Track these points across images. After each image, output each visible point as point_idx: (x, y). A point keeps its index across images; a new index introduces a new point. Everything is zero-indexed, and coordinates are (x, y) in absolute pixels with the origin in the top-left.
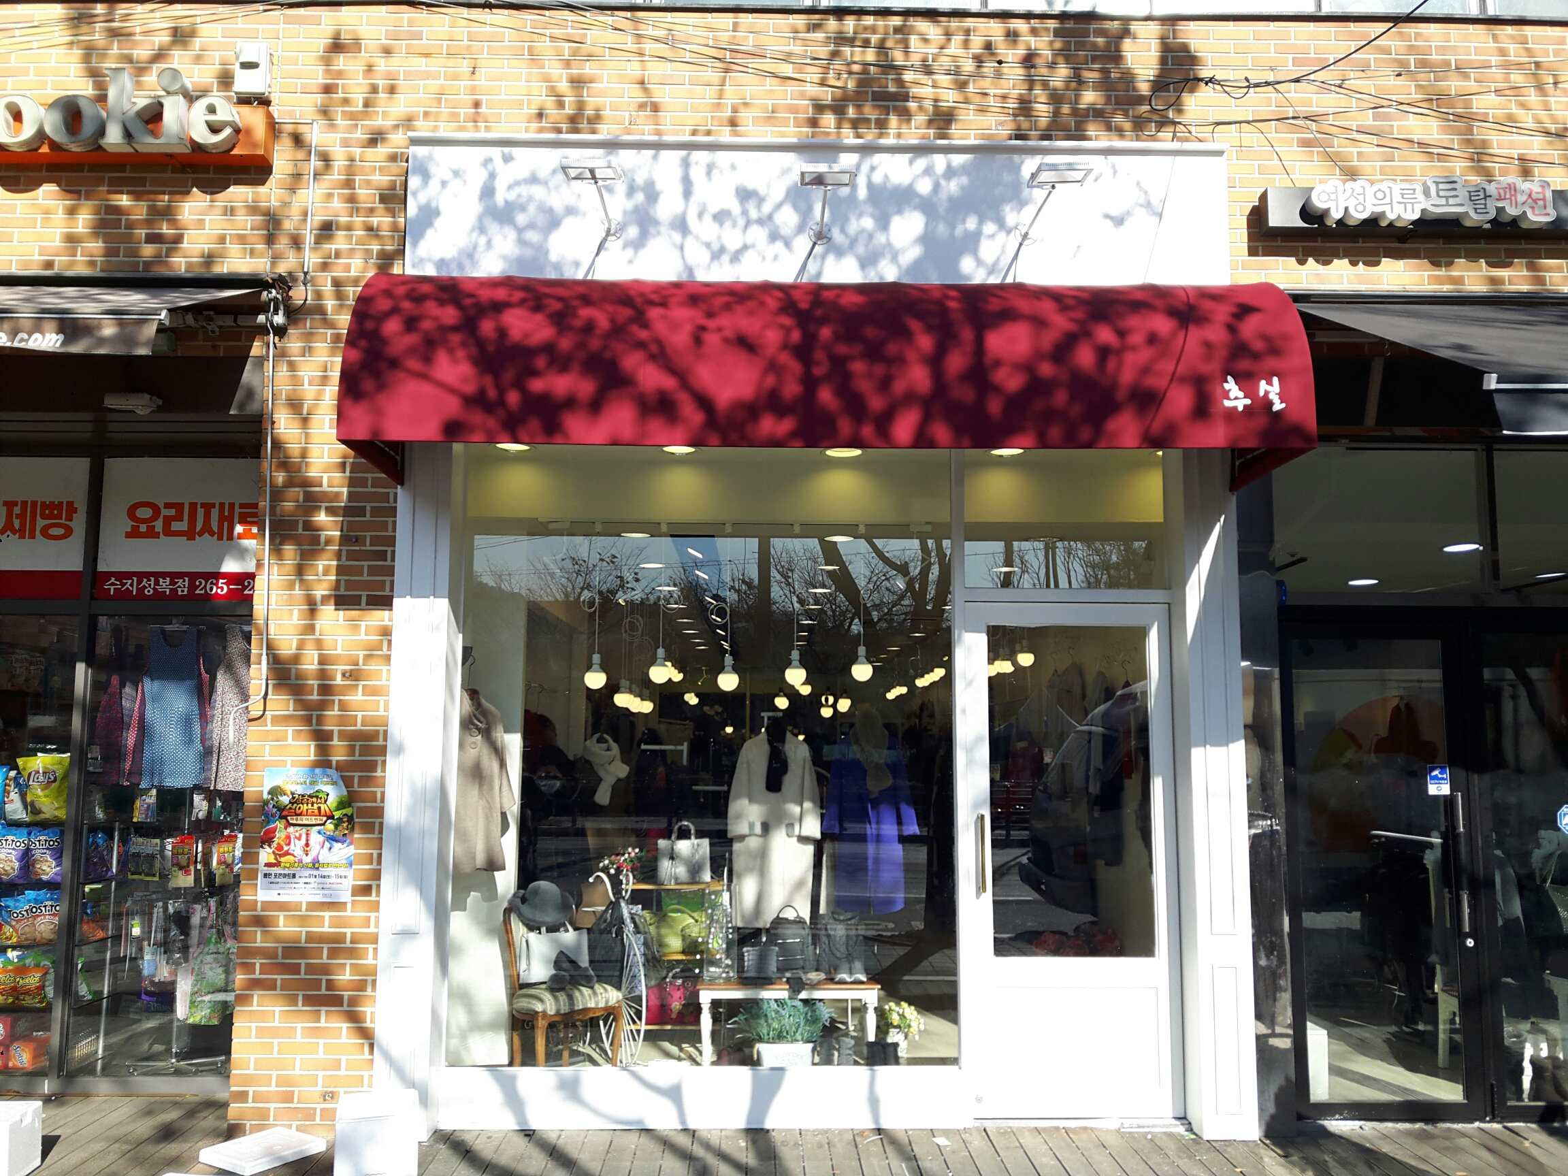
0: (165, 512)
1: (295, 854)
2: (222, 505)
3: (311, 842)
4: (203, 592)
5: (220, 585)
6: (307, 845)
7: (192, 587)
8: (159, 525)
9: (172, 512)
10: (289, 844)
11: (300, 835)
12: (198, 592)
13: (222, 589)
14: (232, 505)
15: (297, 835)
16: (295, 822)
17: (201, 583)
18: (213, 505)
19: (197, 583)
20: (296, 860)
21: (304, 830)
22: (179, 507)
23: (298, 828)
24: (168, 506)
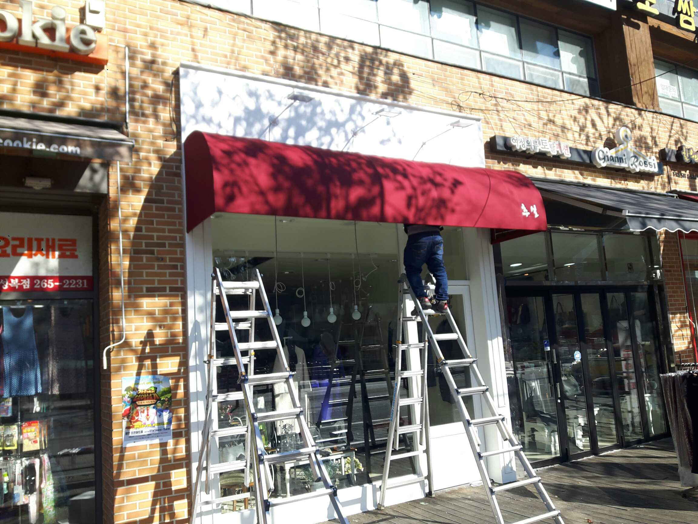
0: (13, 243)
1: (142, 420)
2: (48, 240)
3: (150, 414)
4: (39, 287)
5: (49, 283)
6: (148, 415)
7: (32, 284)
8: (9, 250)
9: (17, 243)
10: (138, 416)
11: (144, 411)
12: (36, 287)
13: (50, 285)
14: (53, 240)
15: (142, 410)
16: (140, 404)
17: (37, 282)
18: (42, 240)
19: (35, 282)
20: (143, 423)
21: (146, 408)
22: (21, 240)
23: (143, 407)
24: (14, 239)
